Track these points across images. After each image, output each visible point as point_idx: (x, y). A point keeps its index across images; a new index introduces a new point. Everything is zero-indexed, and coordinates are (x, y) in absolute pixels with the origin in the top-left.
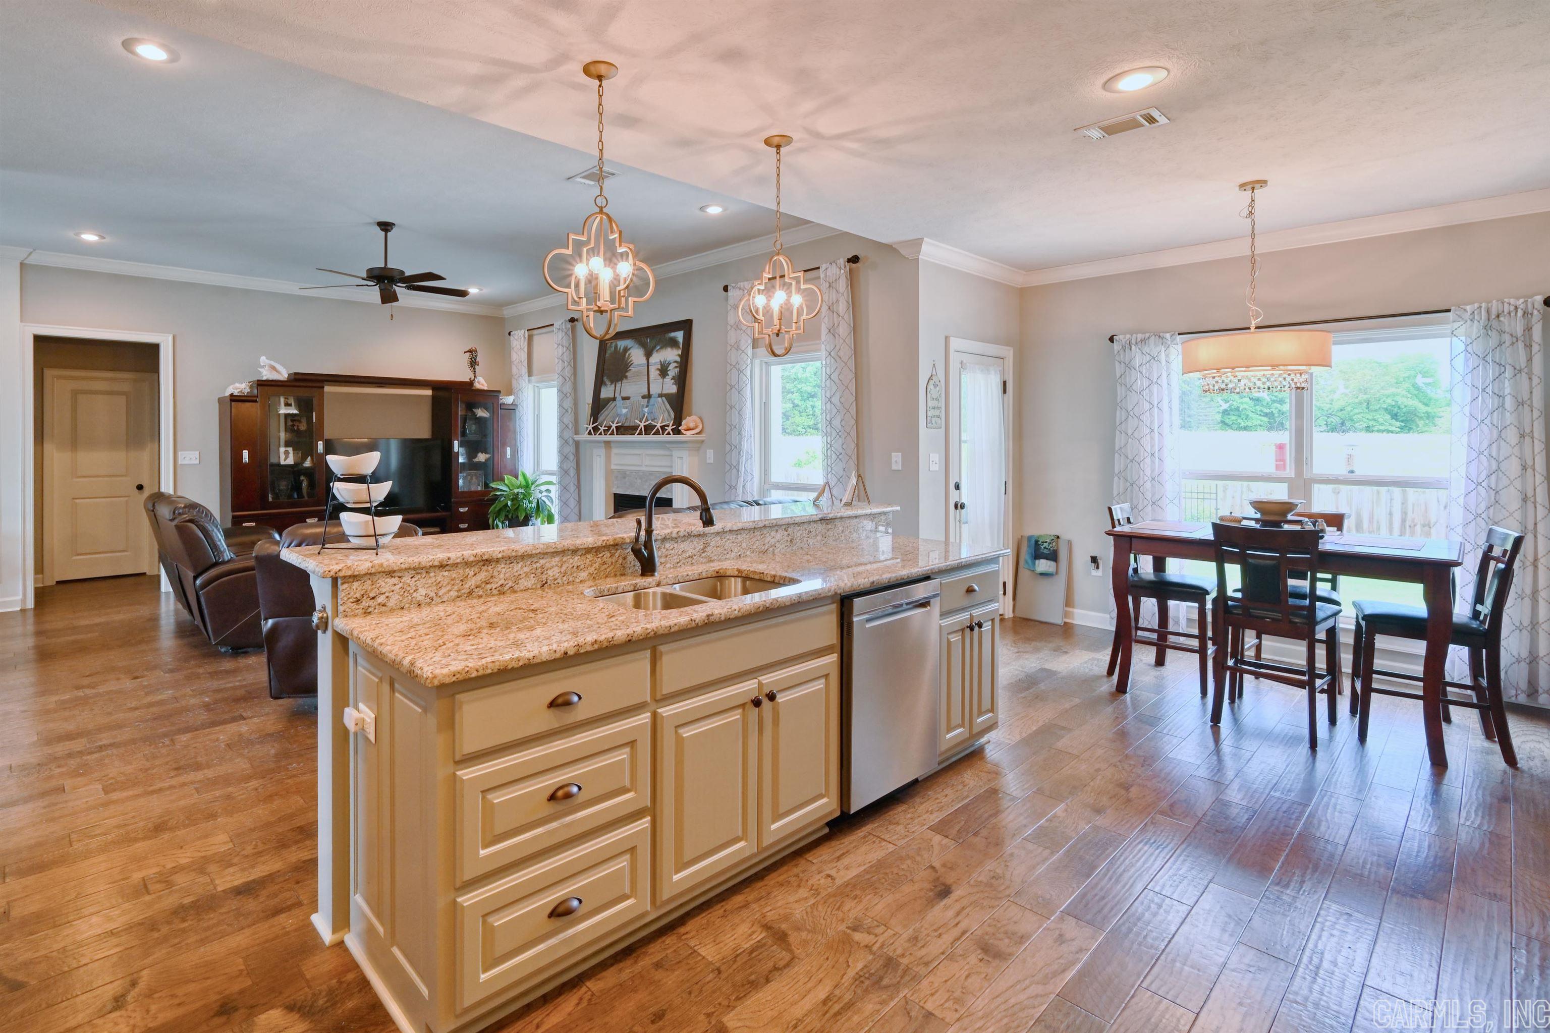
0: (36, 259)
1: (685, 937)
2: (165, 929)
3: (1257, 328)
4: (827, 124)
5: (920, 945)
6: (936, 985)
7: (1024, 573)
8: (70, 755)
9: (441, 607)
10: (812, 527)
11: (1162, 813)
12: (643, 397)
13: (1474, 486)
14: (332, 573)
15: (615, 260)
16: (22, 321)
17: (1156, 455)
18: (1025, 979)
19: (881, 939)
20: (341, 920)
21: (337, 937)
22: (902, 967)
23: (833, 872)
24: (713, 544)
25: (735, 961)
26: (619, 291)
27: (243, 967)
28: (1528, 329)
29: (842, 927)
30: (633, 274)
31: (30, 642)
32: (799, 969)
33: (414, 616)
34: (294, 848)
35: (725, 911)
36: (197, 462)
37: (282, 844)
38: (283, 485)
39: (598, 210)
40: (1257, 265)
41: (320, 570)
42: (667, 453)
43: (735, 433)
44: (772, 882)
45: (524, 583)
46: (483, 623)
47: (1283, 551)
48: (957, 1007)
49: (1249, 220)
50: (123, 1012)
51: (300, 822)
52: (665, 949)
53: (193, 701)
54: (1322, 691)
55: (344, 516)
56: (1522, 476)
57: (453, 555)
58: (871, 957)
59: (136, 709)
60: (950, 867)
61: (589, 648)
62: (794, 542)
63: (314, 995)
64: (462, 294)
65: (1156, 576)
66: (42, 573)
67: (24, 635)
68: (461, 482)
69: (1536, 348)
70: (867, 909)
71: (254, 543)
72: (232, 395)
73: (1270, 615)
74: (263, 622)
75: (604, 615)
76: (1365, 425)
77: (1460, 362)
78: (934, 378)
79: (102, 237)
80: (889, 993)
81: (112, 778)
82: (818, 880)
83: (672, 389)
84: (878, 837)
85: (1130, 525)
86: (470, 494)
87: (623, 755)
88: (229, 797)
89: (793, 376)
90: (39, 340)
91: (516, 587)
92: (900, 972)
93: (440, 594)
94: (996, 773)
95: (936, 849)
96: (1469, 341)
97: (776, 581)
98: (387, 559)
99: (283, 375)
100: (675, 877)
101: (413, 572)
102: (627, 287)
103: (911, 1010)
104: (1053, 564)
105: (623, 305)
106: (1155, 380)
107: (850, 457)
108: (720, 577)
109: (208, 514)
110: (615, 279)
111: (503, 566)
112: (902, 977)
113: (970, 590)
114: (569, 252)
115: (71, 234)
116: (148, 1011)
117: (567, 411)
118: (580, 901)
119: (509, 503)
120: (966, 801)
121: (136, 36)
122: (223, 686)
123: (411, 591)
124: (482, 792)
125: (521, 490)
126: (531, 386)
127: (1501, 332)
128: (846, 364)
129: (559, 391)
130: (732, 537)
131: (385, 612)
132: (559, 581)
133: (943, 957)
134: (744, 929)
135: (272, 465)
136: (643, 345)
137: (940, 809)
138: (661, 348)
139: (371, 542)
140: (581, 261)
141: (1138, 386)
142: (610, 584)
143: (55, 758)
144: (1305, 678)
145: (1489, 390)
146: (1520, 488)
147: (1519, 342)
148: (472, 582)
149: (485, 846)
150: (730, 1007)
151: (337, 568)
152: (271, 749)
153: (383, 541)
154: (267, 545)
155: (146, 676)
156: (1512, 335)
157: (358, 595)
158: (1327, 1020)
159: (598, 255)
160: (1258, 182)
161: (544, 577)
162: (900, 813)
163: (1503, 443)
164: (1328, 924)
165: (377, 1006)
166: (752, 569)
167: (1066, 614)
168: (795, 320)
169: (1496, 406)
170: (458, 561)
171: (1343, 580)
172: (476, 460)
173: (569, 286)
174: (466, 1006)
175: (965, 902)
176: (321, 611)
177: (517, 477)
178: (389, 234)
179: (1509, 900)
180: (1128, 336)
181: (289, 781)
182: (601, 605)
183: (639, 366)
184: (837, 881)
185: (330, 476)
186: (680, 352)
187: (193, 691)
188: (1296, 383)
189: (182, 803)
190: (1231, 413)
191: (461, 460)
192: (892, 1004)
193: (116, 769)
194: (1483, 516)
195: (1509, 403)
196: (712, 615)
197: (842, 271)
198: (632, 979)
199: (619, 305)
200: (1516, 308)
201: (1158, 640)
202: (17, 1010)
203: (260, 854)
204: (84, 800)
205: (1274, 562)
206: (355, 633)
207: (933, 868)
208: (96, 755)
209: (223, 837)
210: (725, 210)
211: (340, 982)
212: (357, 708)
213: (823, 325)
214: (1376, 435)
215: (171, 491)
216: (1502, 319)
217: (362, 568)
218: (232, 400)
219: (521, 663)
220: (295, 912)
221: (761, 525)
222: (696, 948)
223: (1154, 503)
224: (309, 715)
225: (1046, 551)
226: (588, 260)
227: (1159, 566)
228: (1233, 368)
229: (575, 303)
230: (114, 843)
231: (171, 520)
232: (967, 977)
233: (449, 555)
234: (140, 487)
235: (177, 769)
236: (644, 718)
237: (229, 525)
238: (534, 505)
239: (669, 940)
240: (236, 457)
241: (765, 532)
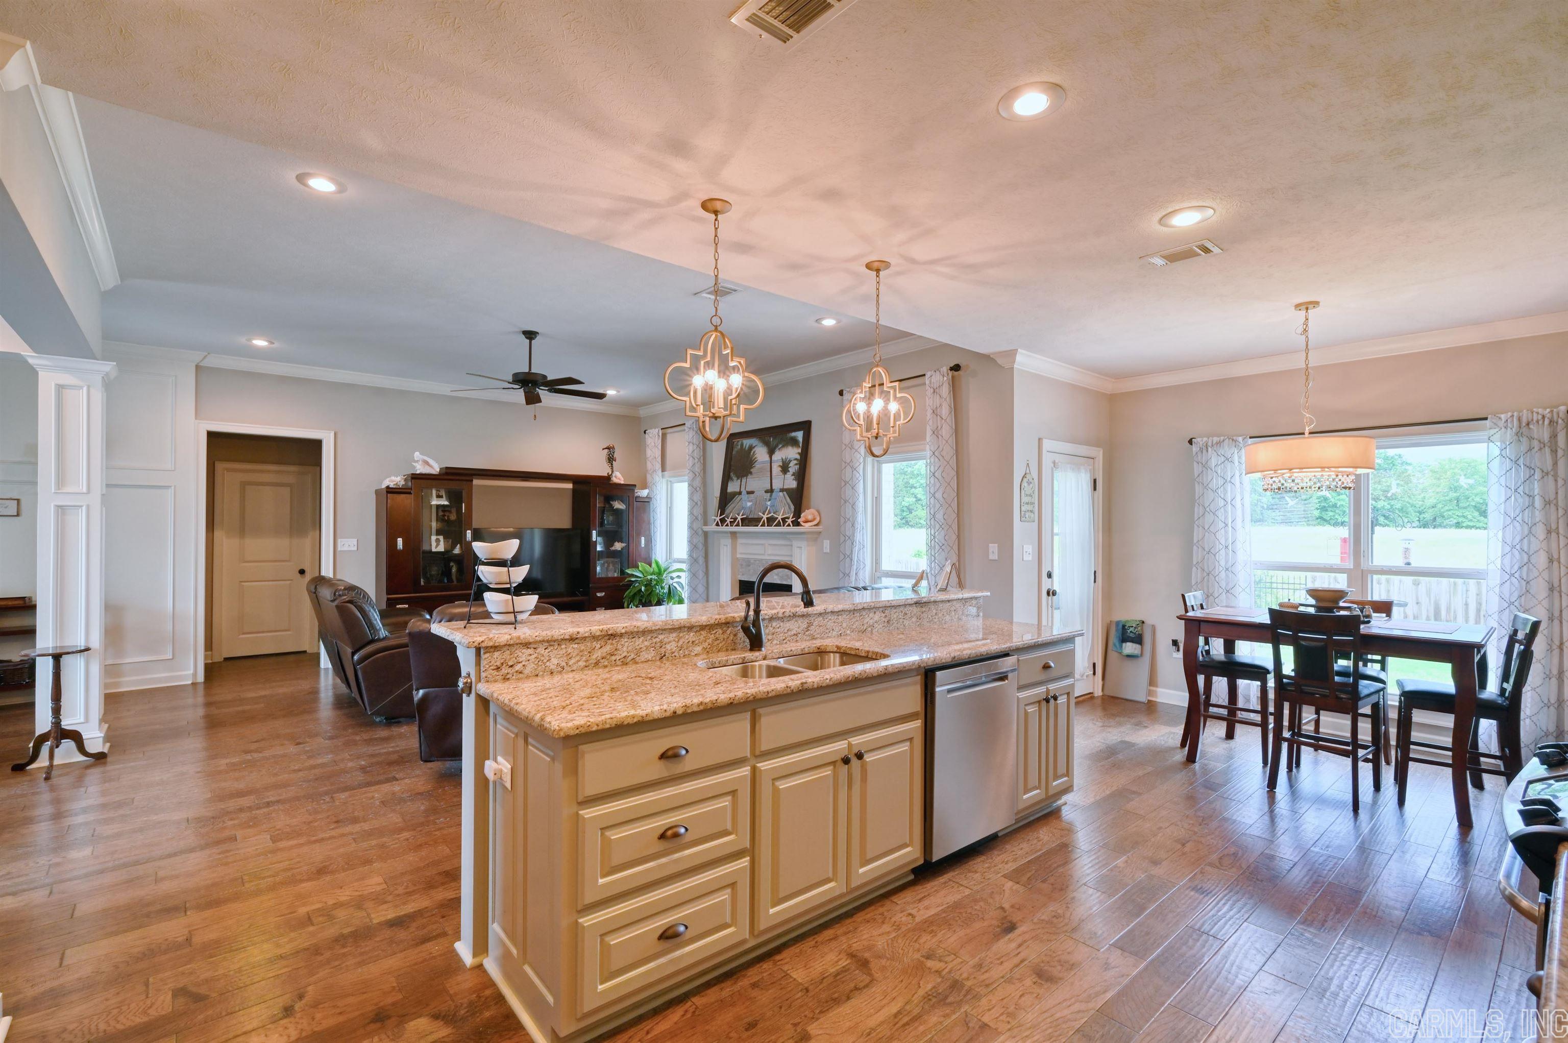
0: (213, 361)
1: (780, 963)
2: (328, 954)
3: (1310, 433)
4: (919, 251)
5: (983, 970)
6: (994, 1002)
7: (1112, 655)
8: (241, 810)
9: (571, 675)
10: (908, 610)
11: (1211, 865)
12: (766, 492)
13: (1508, 577)
14: (476, 644)
15: (728, 373)
16: (196, 419)
17: (1230, 547)
18: (1071, 998)
19: (950, 966)
20: (481, 946)
21: (477, 961)
22: (966, 988)
23: (914, 912)
24: (816, 623)
25: (821, 983)
26: (731, 400)
27: (395, 984)
28: (1554, 436)
29: (917, 956)
30: (743, 384)
31: (201, 712)
32: (876, 990)
33: (547, 682)
34: (440, 889)
35: (816, 942)
36: (355, 548)
37: (430, 886)
38: (434, 570)
39: (713, 328)
40: (1310, 377)
41: (465, 641)
42: (788, 543)
43: (849, 524)
44: (859, 920)
45: (645, 656)
46: (607, 688)
47: (1330, 634)
48: (1008, 1019)
49: (1304, 337)
50: (292, 1019)
51: (447, 867)
52: (762, 973)
53: (350, 764)
54: (1366, 760)
55: (487, 595)
56: (1549, 568)
57: (581, 630)
58: (939, 980)
59: (300, 770)
60: (1017, 907)
61: (696, 709)
62: (891, 623)
63: (456, 1006)
64: (600, 396)
65: (1226, 657)
66: (211, 650)
67: (195, 706)
68: (598, 569)
69: (1560, 453)
70: (940, 942)
71: (406, 623)
72: (388, 487)
73: (1319, 691)
74: (414, 692)
75: (711, 682)
76: (1455, 521)
77: (1496, 464)
78: (1027, 476)
79: (272, 343)
80: (952, 1009)
81: (279, 830)
82: (900, 918)
83: (793, 484)
84: (957, 883)
85: (1203, 611)
86: (607, 579)
87: (726, 802)
88: (383, 846)
89: (915, 472)
90: (212, 435)
91: (637, 659)
92: (963, 992)
93: (570, 663)
94: (1069, 830)
95: (1007, 892)
96: (1504, 446)
97: (870, 656)
98: (524, 632)
99: (435, 468)
100: (771, 910)
101: (547, 644)
102: (738, 395)
103: (969, 1021)
104: (1138, 646)
105: (735, 411)
106: (1229, 479)
107: (952, 548)
108: (821, 652)
109: (365, 595)
110: (728, 388)
111: (626, 640)
112: (965, 996)
113: (1046, 667)
114: (687, 365)
115: (242, 340)
116: (313, 1019)
117: (696, 503)
118: (686, 927)
119: (643, 589)
120: (1039, 853)
121: (308, 170)
122: (377, 752)
123: (545, 661)
124: (602, 829)
125: (654, 577)
126: (664, 481)
127: (1531, 438)
128: (948, 463)
129: (689, 485)
130: (833, 617)
131: (521, 679)
132: (676, 654)
133: (1003, 980)
134: (831, 957)
135: (424, 552)
136: (766, 444)
137: (1015, 860)
138: (783, 446)
139: (511, 618)
140: (698, 374)
141: (1213, 485)
142: (722, 657)
143: (228, 812)
144: (1350, 748)
145: (1521, 490)
146: (1547, 579)
147: (1546, 447)
148: (598, 654)
149: (603, 876)
150: (814, 1019)
151: (481, 639)
152: (421, 806)
153: (520, 617)
154: (419, 623)
155: (307, 742)
156: (1540, 441)
157: (498, 664)
158: (1326, 1032)
159: (713, 367)
160: (1311, 303)
161: (663, 650)
162: (980, 864)
163: (1533, 539)
164: (1341, 955)
165: (510, 1016)
166: (849, 646)
167: (1150, 693)
168: (892, 424)
169: (1527, 504)
170: (586, 635)
171: (1392, 661)
172: (613, 548)
173: (688, 394)
174: (585, 1011)
175: (1027, 936)
176: (466, 677)
177: (650, 565)
178: (533, 341)
179: (1502, 938)
180: (1205, 439)
181: (436, 833)
182: (711, 674)
183: (763, 462)
184: (916, 918)
185: (476, 560)
186: (800, 450)
187: (350, 755)
188: (1343, 483)
189: (342, 850)
190: (1329, 509)
191: (599, 548)
192: (954, 1017)
193: (282, 821)
194: (1516, 603)
195: (1538, 502)
196: (806, 683)
197: (945, 378)
198: (731, 996)
199: (731, 412)
200: (1544, 417)
201: (1228, 715)
202: (201, 1017)
203: (410, 894)
204: (254, 848)
205: (1323, 644)
206: (495, 695)
207: (1003, 908)
208: (265, 810)
209: (380, 880)
210: (839, 321)
211: (479, 997)
212: (495, 760)
213: (928, 428)
214: (1463, 530)
215: (331, 575)
216: (1531, 426)
217: (502, 639)
218: (388, 492)
219: (635, 720)
220: (441, 940)
221: (860, 607)
222: (789, 972)
223: (1228, 591)
224: (455, 776)
225: (1131, 635)
226: (704, 372)
227: (1229, 648)
228: (1291, 470)
229: (693, 409)
230: (282, 883)
231: (332, 601)
232: (1021, 996)
233: (579, 630)
234: (302, 572)
235: (337, 822)
236: (745, 771)
237: (384, 606)
238: (666, 590)
239: (766, 965)
240: (391, 544)
241: (864, 613)
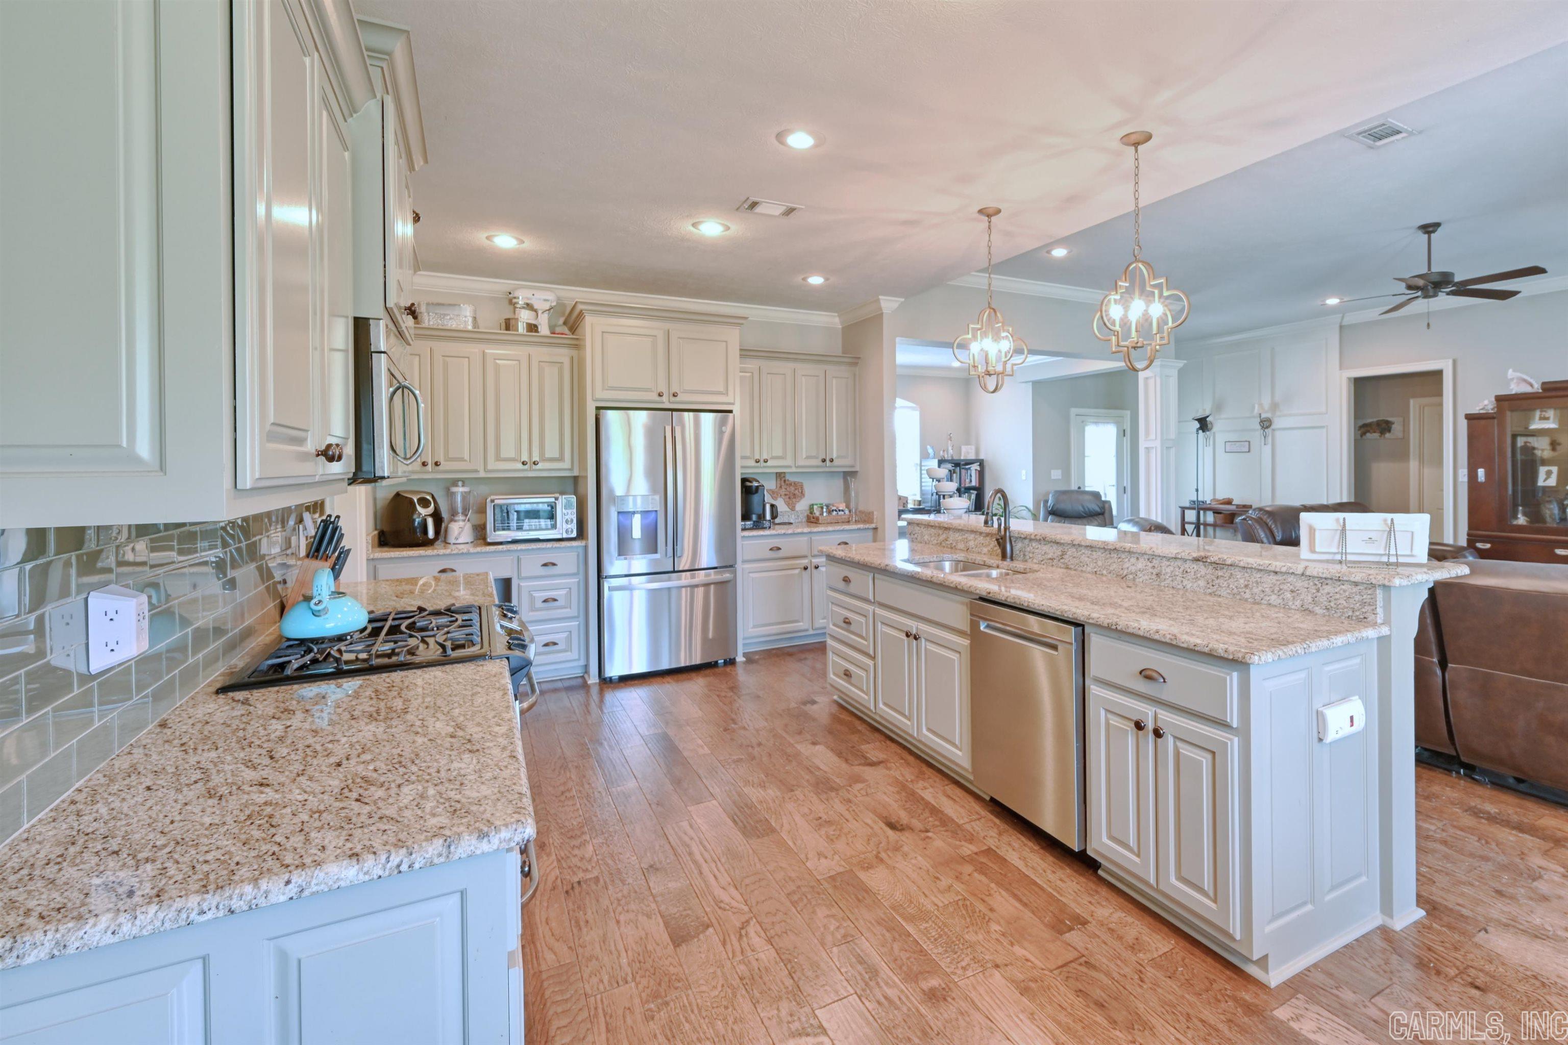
16: (1341, 368)
24: (1069, 553)
39: (986, 307)
79: (1340, 300)
87: (863, 620)
99: (1534, 386)
100: (881, 705)
236: (870, 608)
240: (1472, 476)
241: (1123, 556)
